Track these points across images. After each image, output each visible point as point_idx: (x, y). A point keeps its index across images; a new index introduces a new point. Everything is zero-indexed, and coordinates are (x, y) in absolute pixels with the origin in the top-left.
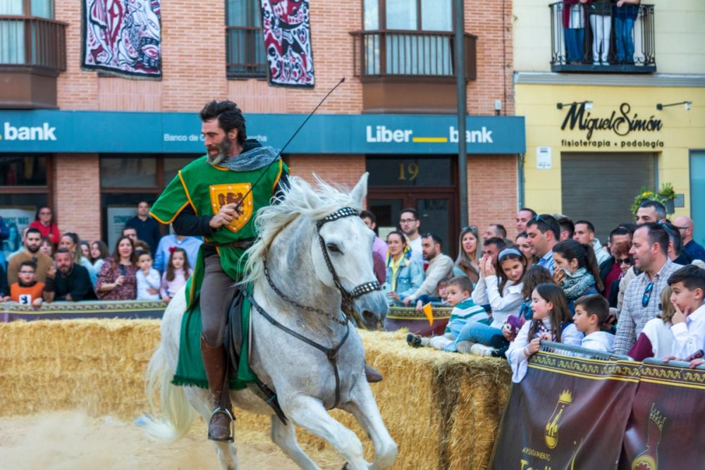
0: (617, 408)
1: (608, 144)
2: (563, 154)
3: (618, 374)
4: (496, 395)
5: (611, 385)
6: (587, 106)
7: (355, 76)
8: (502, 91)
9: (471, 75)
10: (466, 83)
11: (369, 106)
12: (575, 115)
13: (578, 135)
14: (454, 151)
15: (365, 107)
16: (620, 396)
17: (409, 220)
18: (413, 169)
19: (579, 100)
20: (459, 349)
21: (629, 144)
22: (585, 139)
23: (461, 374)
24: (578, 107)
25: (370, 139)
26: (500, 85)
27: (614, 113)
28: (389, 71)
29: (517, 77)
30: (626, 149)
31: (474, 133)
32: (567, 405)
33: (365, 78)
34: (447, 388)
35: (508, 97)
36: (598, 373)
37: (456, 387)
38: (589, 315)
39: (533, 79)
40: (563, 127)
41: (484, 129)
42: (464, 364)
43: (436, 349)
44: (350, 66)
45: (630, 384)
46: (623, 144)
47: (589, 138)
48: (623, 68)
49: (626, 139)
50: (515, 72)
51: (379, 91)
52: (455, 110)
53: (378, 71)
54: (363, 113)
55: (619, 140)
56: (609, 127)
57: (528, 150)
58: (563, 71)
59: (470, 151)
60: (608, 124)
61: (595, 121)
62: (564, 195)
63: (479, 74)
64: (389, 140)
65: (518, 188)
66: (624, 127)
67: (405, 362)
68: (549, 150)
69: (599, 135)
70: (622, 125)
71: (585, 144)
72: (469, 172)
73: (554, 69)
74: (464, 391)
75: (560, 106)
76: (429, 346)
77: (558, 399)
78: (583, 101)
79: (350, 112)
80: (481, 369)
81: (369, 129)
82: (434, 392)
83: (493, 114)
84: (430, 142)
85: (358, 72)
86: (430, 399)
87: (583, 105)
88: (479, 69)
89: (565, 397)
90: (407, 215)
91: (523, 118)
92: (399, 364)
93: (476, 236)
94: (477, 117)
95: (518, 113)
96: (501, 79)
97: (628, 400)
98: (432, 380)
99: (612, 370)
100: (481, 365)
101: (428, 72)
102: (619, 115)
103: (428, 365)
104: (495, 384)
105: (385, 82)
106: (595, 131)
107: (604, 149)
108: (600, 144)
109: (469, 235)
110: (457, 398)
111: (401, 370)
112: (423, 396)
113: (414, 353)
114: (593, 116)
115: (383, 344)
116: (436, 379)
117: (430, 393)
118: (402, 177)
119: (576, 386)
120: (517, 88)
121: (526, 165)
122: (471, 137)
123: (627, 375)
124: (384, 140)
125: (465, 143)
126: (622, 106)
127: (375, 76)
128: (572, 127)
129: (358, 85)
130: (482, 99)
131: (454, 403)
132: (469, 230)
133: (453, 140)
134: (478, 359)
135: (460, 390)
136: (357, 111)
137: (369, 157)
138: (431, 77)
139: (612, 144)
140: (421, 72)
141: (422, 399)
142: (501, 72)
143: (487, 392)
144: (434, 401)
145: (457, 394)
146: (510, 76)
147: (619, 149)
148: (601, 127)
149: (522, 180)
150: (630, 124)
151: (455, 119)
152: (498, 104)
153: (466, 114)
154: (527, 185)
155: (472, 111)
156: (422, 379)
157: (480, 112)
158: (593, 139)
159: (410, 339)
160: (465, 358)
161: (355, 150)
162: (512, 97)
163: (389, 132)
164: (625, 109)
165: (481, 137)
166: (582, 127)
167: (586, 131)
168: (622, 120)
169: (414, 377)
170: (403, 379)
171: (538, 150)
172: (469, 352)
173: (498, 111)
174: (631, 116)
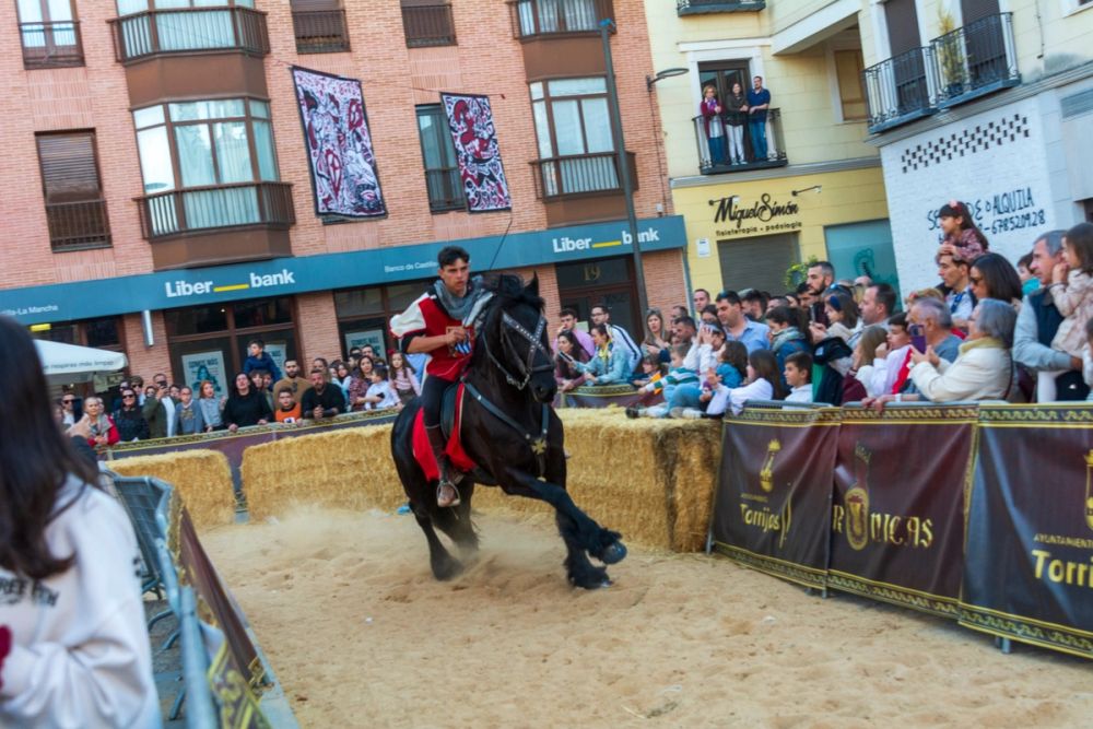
0: (825, 449)
1: (755, 229)
2: (719, 242)
3: (820, 420)
4: (710, 451)
5: (815, 431)
6: (734, 200)
7: (538, 198)
8: (661, 196)
9: (635, 186)
10: (632, 193)
11: (552, 222)
12: (725, 209)
13: (730, 225)
14: (630, 251)
15: (549, 224)
16: (825, 439)
17: (599, 314)
18: (595, 271)
19: (727, 195)
20: (672, 414)
21: (773, 227)
22: (735, 228)
23: (678, 436)
24: (727, 201)
25: (557, 250)
26: (660, 191)
27: (757, 203)
28: (565, 191)
29: (672, 183)
30: (771, 232)
31: (643, 234)
32: (777, 452)
33: (545, 199)
34: (668, 450)
35: (667, 201)
36: (802, 421)
37: (675, 449)
38: (800, 371)
39: (686, 183)
40: (716, 220)
41: (651, 230)
42: (679, 428)
43: (652, 418)
44: (532, 191)
45: (833, 427)
46: (768, 228)
47: (739, 226)
48: (760, 164)
49: (770, 224)
50: (670, 179)
51: (559, 208)
52: (626, 217)
53: (556, 192)
54: (548, 229)
55: (764, 225)
56: (755, 216)
57: (689, 242)
58: (711, 173)
59: (642, 249)
60: (753, 213)
61: (742, 212)
62: (724, 277)
63: (641, 185)
64: (573, 249)
65: (684, 275)
66: (767, 214)
67: (627, 432)
68: (707, 240)
69: (747, 223)
70: (765, 212)
71: (736, 232)
72: (645, 267)
73: (703, 172)
74: (682, 451)
75: (711, 203)
76: (646, 416)
77: (767, 447)
78: (729, 196)
79: (537, 230)
80: (694, 431)
81: (555, 241)
82: (656, 454)
83: (657, 216)
84: (607, 246)
85: (540, 195)
86: (653, 461)
87: (731, 199)
88: (640, 180)
89: (774, 446)
90: (597, 310)
91: (681, 217)
92: (622, 435)
93: (660, 316)
94: (643, 220)
95: (678, 212)
96: (660, 186)
97: (833, 443)
98: (653, 446)
99: (815, 417)
100: (694, 427)
101: (598, 188)
102: (761, 204)
103: (648, 433)
104: (708, 442)
105: (564, 200)
106: (743, 220)
107: (752, 234)
108: (749, 231)
109: (653, 317)
110: (677, 459)
111: (624, 440)
112: (646, 460)
113: (633, 424)
114: (740, 208)
115: (604, 419)
116: (656, 444)
117: (652, 456)
118: (587, 278)
119: (781, 435)
120: (674, 192)
121: (689, 256)
122: (641, 237)
123: (830, 420)
124: (569, 249)
125: (638, 243)
126: (764, 195)
127: (554, 196)
128: (724, 219)
129: (541, 206)
130: (646, 204)
131: (675, 462)
132: (653, 312)
133: (625, 242)
134: (691, 421)
135: (679, 450)
136: (543, 228)
137: (558, 265)
138: (601, 191)
139: (758, 229)
140: (593, 189)
141: (645, 463)
142: (659, 180)
143: (702, 449)
144: (656, 462)
145: (677, 455)
146: (667, 184)
147: (764, 233)
148: (748, 216)
149: (687, 269)
150: (772, 211)
151: (627, 224)
152: (660, 208)
153: (635, 218)
154: (692, 273)
155: (639, 216)
156: (644, 445)
157: (645, 216)
158: (742, 228)
159: (628, 413)
160: (679, 422)
161: (545, 261)
162: (670, 200)
163: (572, 242)
164: (766, 199)
165: (650, 236)
166: (732, 218)
167: (736, 221)
168: (764, 208)
169: (636, 444)
170: (627, 447)
171: (698, 242)
172: (681, 416)
173: (660, 213)
174: (771, 204)
